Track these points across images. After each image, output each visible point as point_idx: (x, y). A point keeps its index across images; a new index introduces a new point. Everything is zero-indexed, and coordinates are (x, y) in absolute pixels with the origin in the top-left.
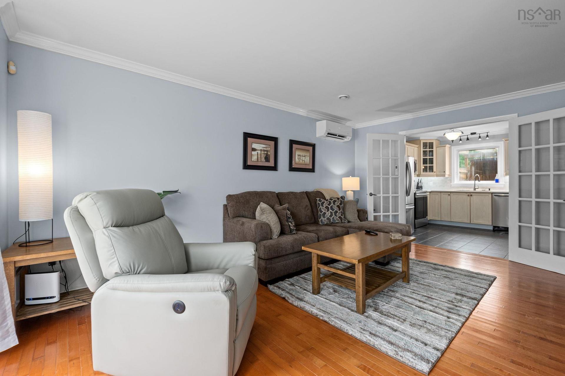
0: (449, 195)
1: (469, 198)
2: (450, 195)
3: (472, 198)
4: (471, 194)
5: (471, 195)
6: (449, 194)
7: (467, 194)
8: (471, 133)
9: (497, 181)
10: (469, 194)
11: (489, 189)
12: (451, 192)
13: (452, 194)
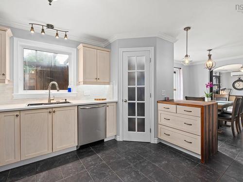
0: (17, 116)
1: (50, 116)
2: (19, 116)
3: (55, 115)
4: (54, 109)
5: (54, 112)
6: (18, 113)
7: (49, 110)
8: (47, 25)
9: (70, 90)
10: (51, 110)
11: (66, 100)
12: (20, 111)
13: (22, 113)
